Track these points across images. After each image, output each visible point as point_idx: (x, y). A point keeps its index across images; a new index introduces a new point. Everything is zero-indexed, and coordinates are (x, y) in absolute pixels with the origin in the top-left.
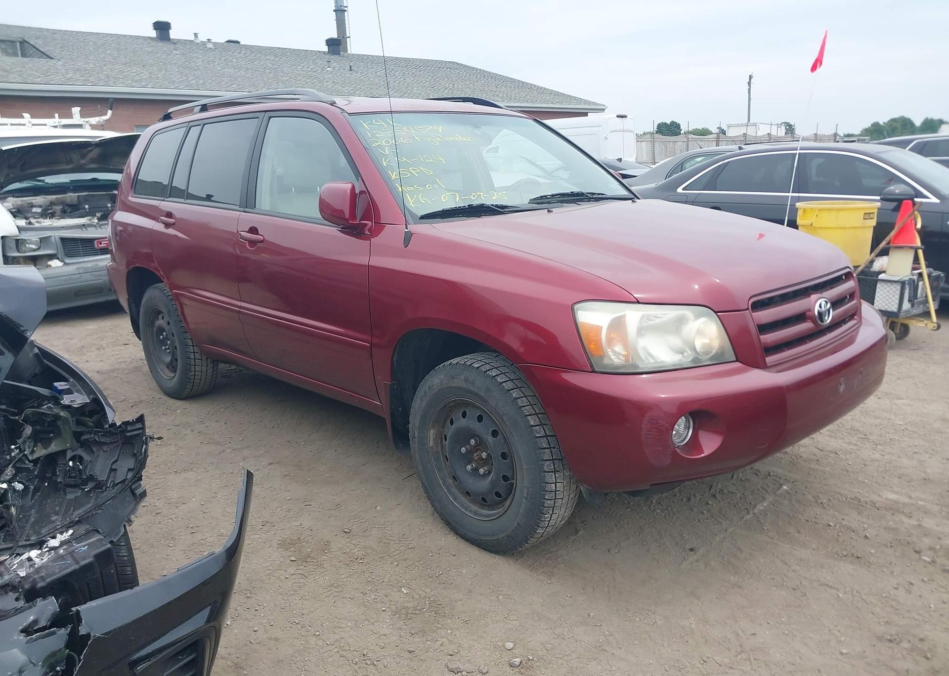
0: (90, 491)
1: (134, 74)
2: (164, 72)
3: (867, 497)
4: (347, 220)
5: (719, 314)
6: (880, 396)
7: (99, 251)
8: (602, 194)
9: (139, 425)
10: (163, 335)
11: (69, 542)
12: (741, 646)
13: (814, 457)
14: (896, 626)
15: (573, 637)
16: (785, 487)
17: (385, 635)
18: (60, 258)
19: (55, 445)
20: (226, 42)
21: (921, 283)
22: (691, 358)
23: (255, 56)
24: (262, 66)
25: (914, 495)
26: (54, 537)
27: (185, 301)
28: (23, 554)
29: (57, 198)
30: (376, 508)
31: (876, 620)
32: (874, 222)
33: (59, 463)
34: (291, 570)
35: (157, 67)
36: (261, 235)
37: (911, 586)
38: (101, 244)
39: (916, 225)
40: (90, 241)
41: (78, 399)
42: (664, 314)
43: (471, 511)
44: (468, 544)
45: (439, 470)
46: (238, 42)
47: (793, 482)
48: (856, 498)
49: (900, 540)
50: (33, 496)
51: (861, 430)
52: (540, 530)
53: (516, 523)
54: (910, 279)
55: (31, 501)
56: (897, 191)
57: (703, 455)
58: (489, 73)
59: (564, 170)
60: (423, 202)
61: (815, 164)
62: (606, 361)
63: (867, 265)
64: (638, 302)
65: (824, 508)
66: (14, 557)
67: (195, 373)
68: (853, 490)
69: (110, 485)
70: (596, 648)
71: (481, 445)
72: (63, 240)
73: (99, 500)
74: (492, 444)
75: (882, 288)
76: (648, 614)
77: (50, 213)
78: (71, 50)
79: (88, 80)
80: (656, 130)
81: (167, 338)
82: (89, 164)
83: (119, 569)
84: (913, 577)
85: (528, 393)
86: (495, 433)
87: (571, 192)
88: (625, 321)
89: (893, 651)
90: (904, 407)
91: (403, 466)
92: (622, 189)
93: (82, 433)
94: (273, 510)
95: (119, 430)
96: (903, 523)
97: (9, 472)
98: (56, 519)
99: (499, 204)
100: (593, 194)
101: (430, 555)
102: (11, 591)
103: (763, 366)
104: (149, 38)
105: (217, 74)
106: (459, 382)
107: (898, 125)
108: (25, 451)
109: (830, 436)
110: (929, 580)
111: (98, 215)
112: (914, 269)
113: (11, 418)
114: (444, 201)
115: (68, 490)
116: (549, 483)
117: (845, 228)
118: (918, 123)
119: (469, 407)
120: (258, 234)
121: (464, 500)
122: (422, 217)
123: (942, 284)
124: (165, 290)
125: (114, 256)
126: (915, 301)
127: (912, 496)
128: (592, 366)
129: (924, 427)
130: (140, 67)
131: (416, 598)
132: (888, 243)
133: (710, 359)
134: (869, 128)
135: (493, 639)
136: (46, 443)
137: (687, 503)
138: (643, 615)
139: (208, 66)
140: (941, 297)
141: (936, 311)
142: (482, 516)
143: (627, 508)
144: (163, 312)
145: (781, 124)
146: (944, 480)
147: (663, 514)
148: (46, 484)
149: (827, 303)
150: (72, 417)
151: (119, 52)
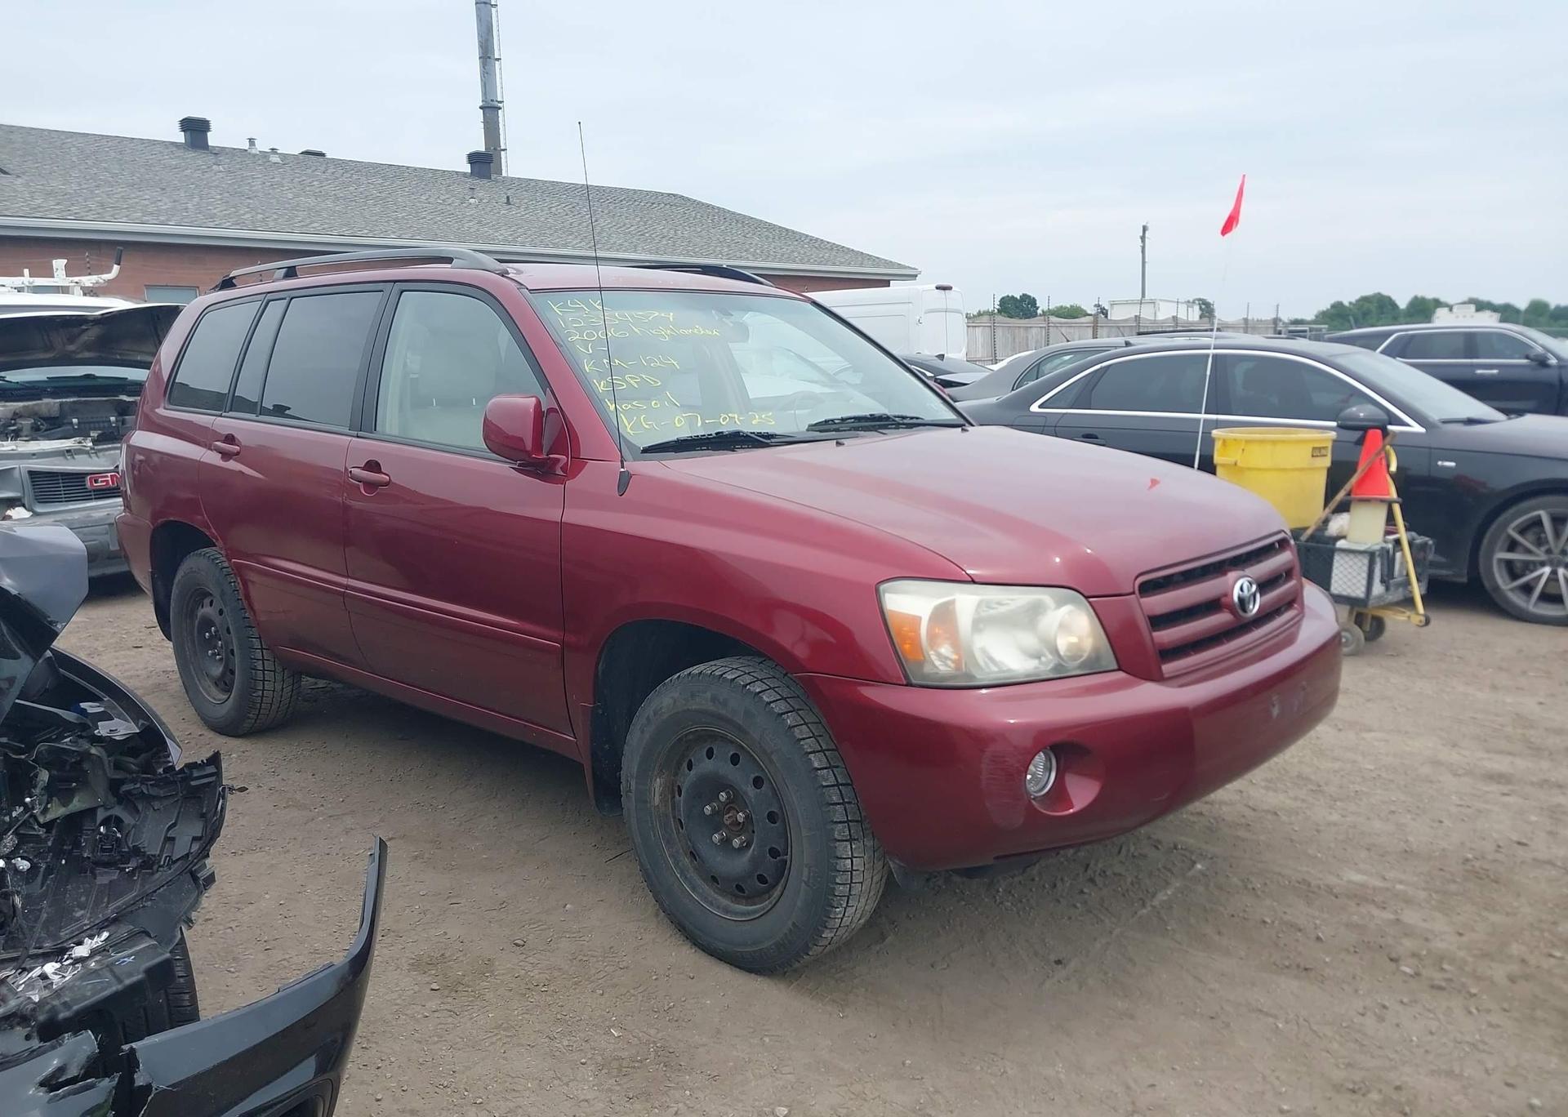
0: (133, 872)
1: (146, 202)
2: (196, 200)
3: (1321, 879)
4: (529, 453)
5: (1091, 599)
6: (1341, 727)
7: (92, 493)
8: (917, 418)
9: (211, 769)
10: (210, 632)
11: (105, 950)
12: (1133, 1103)
13: (1243, 820)
14: (1362, 1069)
15: (879, 1096)
16: (1199, 866)
17: (587, 1101)
18: (27, 506)
19: (79, 801)
20: (302, 153)
21: (1398, 555)
22: (1051, 665)
23: (350, 177)
24: (361, 193)
25: (1391, 875)
26: (80, 943)
27: (252, 576)
28: (31, 969)
29: (24, 406)
30: (565, 907)
31: (1332, 1061)
32: (1327, 462)
33: (85, 828)
34: (432, 1005)
35: (186, 192)
36: (385, 474)
37: (1385, 1011)
38: (96, 481)
39: (1388, 466)
40: (79, 477)
41: (121, 728)
42: (1012, 600)
43: (718, 907)
44: (713, 960)
45: (668, 842)
46: (323, 155)
47: (1212, 858)
48: (1304, 880)
49: (1369, 942)
50: (45, 878)
51: (1313, 777)
52: (828, 933)
53: (790, 923)
54: (1382, 548)
55: (42, 887)
56: (1362, 414)
57: (1071, 811)
58: (734, 213)
59: (854, 372)
60: (647, 427)
61: (1239, 372)
62: (927, 669)
63: (1319, 526)
64: (973, 582)
65: (1258, 896)
66: (19, 974)
67: (263, 694)
68: (1299, 868)
69: (164, 862)
70: (914, 1112)
71: (736, 800)
72: (33, 474)
73: (147, 887)
74: (753, 800)
75: (1342, 562)
76: (993, 1061)
77: (13, 431)
78: (39, 161)
79: (69, 210)
80: (998, 307)
81: (217, 637)
82: (82, 352)
83: (171, 997)
84: (1387, 997)
85: (810, 718)
86: (758, 782)
87: (871, 415)
88: (954, 608)
89: (1357, 1107)
90: (1376, 743)
91: (606, 842)
92: (947, 410)
93: (122, 782)
94: (398, 912)
95: (179, 776)
96: (1373, 917)
97: (10, 840)
98: (82, 916)
99: (762, 431)
100: (904, 418)
101: (654, 977)
102: (18, 1024)
103: (1158, 678)
104: (173, 143)
105: (287, 206)
106: (703, 703)
107: (1373, 307)
108: (33, 808)
109: (1267, 788)
110: (1411, 1002)
111: (94, 434)
112: (1388, 533)
113: (14, 756)
114: (679, 426)
115: (99, 870)
116: (841, 858)
117: (1284, 470)
118: (1402, 304)
119: (717, 742)
120: (379, 471)
121: (706, 888)
122: (646, 451)
123: (1431, 556)
124: (217, 559)
125: (128, 502)
126: (1391, 581)
127: (1387, 877)
128: (906, 676)
129: (1406, 774)
130: (157, 191)
131: (634, 1043)
132: (1349, 494)
133: (1080, 667)
134: (1328, 310)
135: (757, 1103)
136: (66, 797)
137: (1050, 892)
138: (984, 1061)
139: (271, 191)
140: (1430, 575)
141: (1423, 598)
142: (736, 914)
143: (958, 902)
144: (211, 595)
145: (1194, 302)
146: (1434, 852)
147: (1015, 909)
148: (63, 862)
149: (1251, 584)
150: (108, 756)
151: (121, 165)
